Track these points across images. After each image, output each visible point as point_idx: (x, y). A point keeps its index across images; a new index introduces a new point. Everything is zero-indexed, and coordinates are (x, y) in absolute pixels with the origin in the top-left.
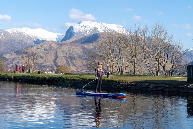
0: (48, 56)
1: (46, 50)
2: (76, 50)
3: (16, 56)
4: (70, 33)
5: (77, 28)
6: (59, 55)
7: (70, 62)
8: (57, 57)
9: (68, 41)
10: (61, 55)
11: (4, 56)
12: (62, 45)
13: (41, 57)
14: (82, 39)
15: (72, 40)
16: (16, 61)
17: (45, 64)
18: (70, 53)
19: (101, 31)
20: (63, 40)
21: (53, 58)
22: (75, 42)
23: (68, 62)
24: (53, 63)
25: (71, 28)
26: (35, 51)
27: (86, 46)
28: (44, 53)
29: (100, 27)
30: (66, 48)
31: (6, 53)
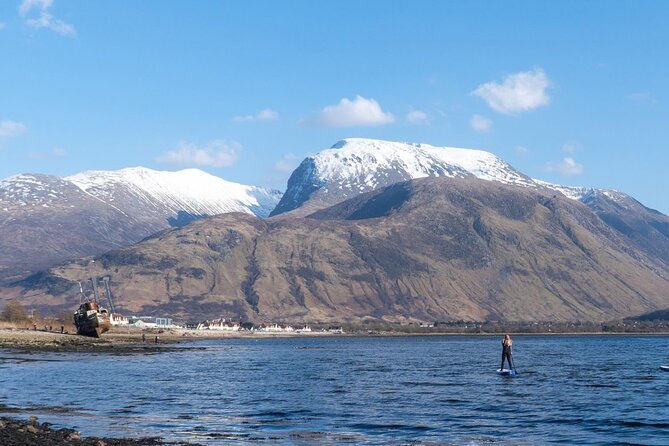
0: (222, 267)
1: (213, 247)
2: (325, 244)
3: (102, 272)
4: (303, 182)
5: (328, 164)
6: (263, 265)
7: (304, 289)
8: (254, 271)
9: (295, 212)
10: (270, 263)
11: (57, 272)
12: (272, 226)
13: (197, 273)
14: (346, 205)
15: (311, 207)
16: (101, 291)
17: (211, 299)
18: (303, 257)
19: (417, 174)
20: (279, 209)
21: (242, 275)
22: (320, 215)
23: (296, 291)
24: (240, 296)
25: (308, 166)
26: (171, 253)
27: (363, 229)
28: (207, 259)
29: (414, 161)
30: (287, 239)
31: (63, 264)
